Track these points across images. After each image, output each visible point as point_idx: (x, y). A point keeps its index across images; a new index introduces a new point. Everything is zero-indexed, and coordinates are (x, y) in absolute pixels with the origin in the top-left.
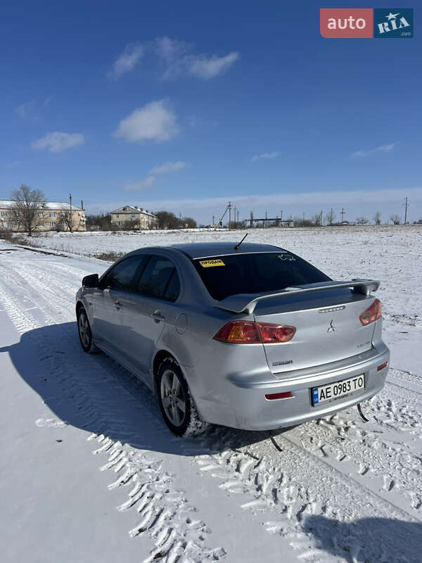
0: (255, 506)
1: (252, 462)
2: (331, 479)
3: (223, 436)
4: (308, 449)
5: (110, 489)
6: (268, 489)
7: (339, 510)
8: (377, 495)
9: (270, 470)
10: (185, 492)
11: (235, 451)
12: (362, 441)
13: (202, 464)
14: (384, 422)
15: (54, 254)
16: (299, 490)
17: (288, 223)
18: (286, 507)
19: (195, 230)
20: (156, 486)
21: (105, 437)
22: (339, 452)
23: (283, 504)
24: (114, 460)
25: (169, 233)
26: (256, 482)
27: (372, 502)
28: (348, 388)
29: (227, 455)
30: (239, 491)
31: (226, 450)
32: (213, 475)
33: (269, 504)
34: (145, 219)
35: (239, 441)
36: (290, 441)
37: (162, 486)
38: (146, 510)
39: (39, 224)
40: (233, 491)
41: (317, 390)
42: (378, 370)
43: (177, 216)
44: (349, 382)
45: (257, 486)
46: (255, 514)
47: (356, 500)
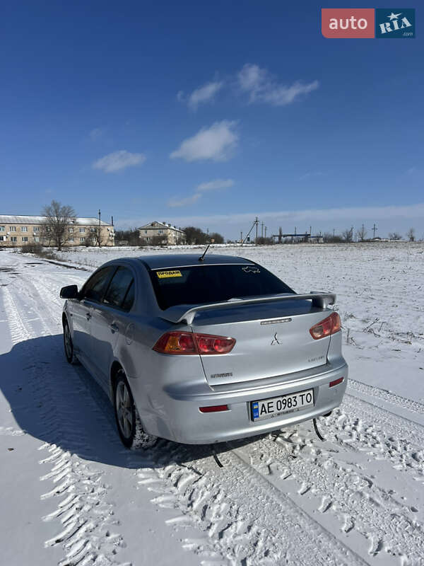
0: (180, 523)
1: (193, 476)
2: (268, 498)
3: (174, 450)
4: (255, 467)
5: (42, 499)
6: (200, 505)
7: (264, 530)
8: (309, 516)
9: (209, 486)
10: (115, 505)
11: (180, 465)
12: (313, 460)
13: (143, 477)
14: (344, 441)
15: (75, 268)
16: (231, 507)
17: (317, 239)
18: (211, 524)
19: (221, 245)
20: (89, 497)
21: (57, 447)
22: (286, 471)
23: (209, 521)
24: (57, 470)
25: (195, 248)
26: (190, 499)
27: (301, 522)
28: (294, 403)
29: (170, 469)
30: (170, 506)
31: (171, 464)
32: (149, 489)
33: (195, 521)
34: (172, 235)
35: (188, 455)
36: (239, 457)
37: (95, 498)
38: (70, 521)
39: (69, 239)
40: (163, 506)
41: (257, 404)
42: (330, 386)
43: (205, 232)
44: (295, 397)
45: (189, 502)
46: (177, 530)
47: (286, 520)
